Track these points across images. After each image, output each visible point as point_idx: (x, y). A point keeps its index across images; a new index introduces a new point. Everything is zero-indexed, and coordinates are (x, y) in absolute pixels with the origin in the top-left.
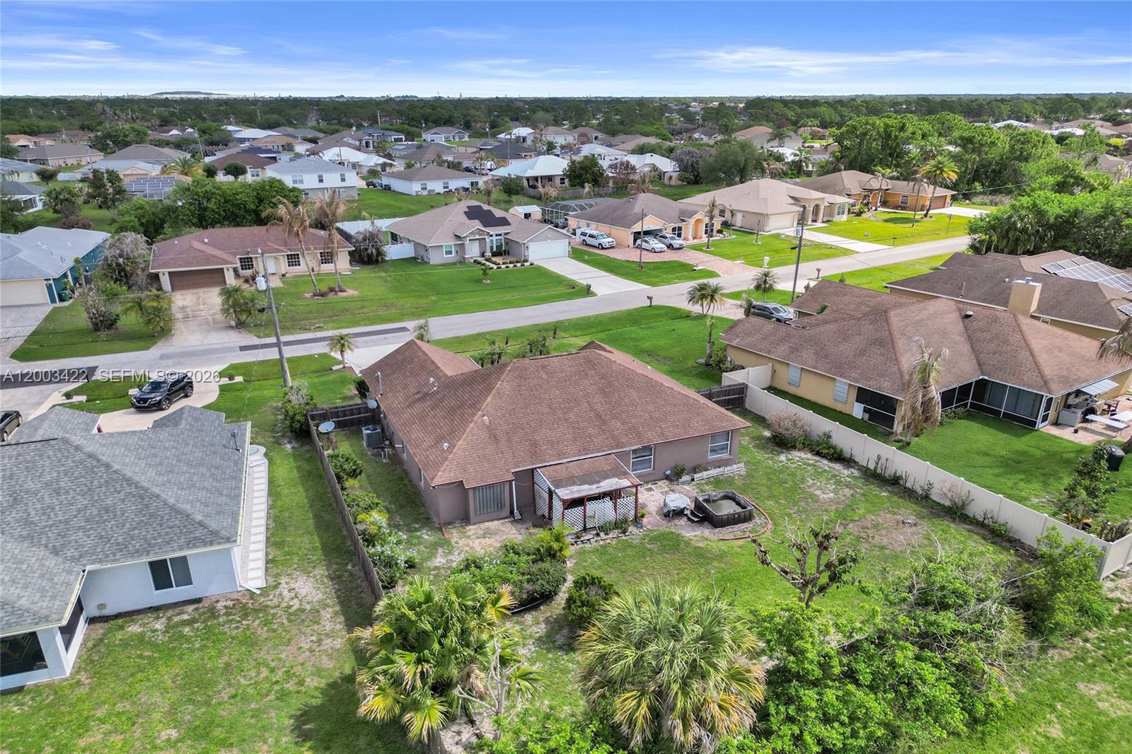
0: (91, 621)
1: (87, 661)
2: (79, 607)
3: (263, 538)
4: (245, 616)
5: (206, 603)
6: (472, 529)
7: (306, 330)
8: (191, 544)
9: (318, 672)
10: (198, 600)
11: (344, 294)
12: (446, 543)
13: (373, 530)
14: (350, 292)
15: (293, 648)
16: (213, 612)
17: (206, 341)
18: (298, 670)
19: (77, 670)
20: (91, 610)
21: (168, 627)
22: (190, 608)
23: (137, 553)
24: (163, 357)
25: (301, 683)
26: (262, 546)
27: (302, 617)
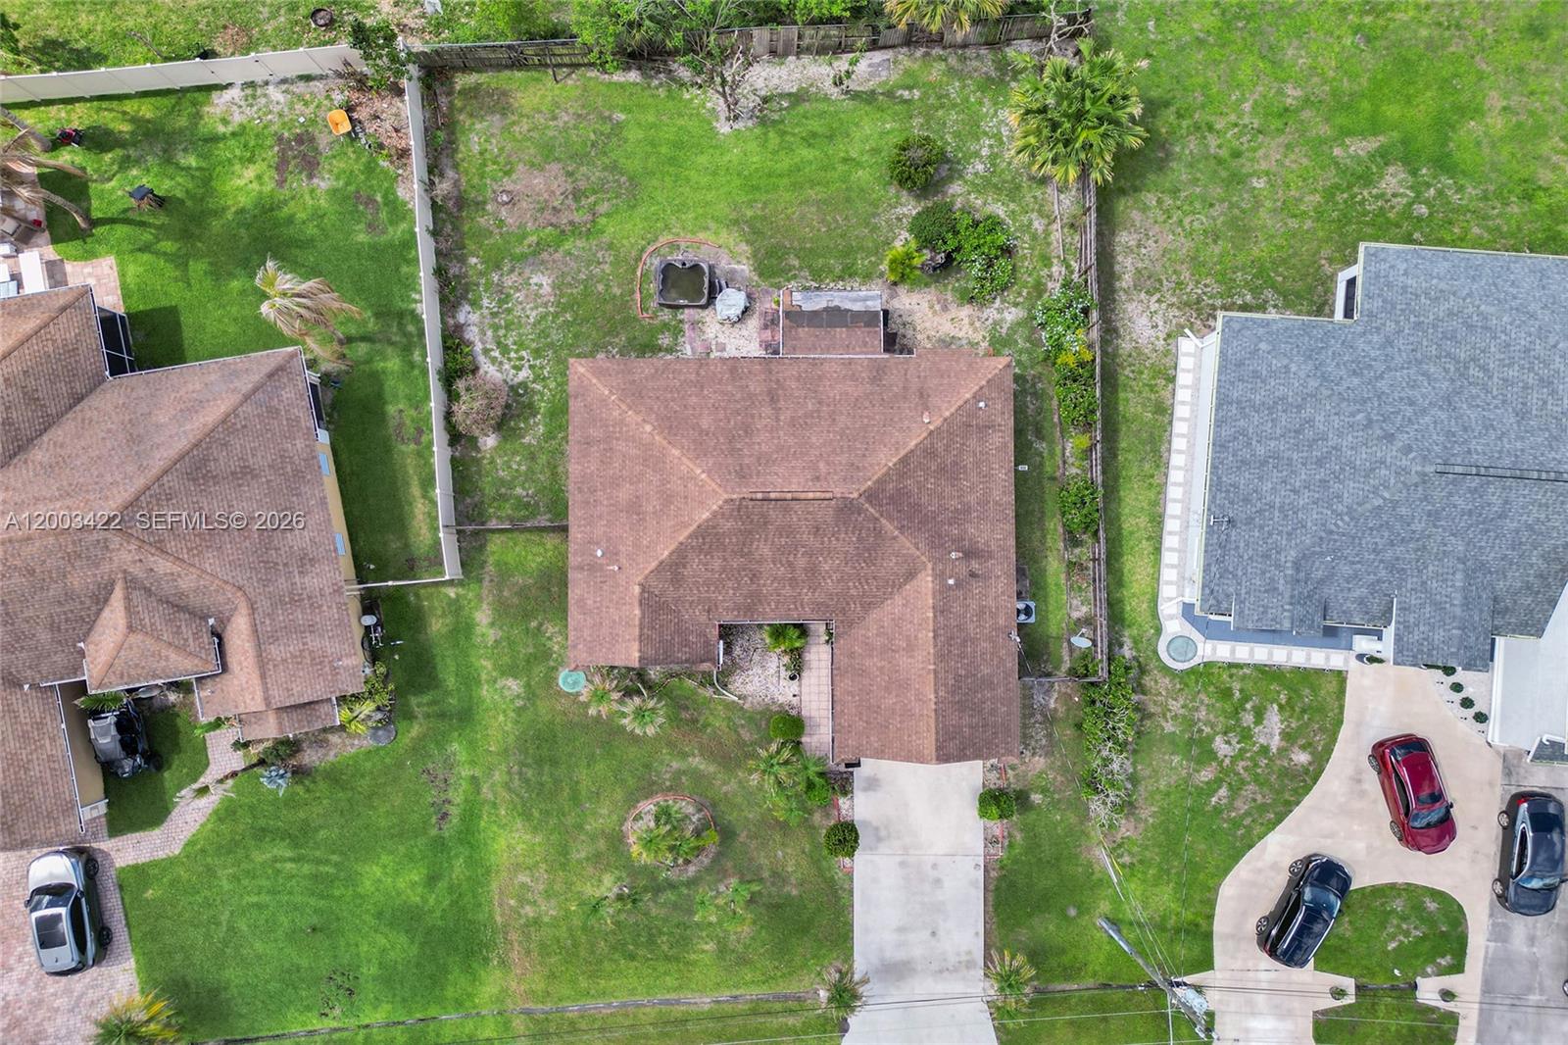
4: (1199, 301)
9: (1145, 208)
15: (1163, 244)
18: (1161, 217)
25: (1160, 201)
27: (1148, 283)
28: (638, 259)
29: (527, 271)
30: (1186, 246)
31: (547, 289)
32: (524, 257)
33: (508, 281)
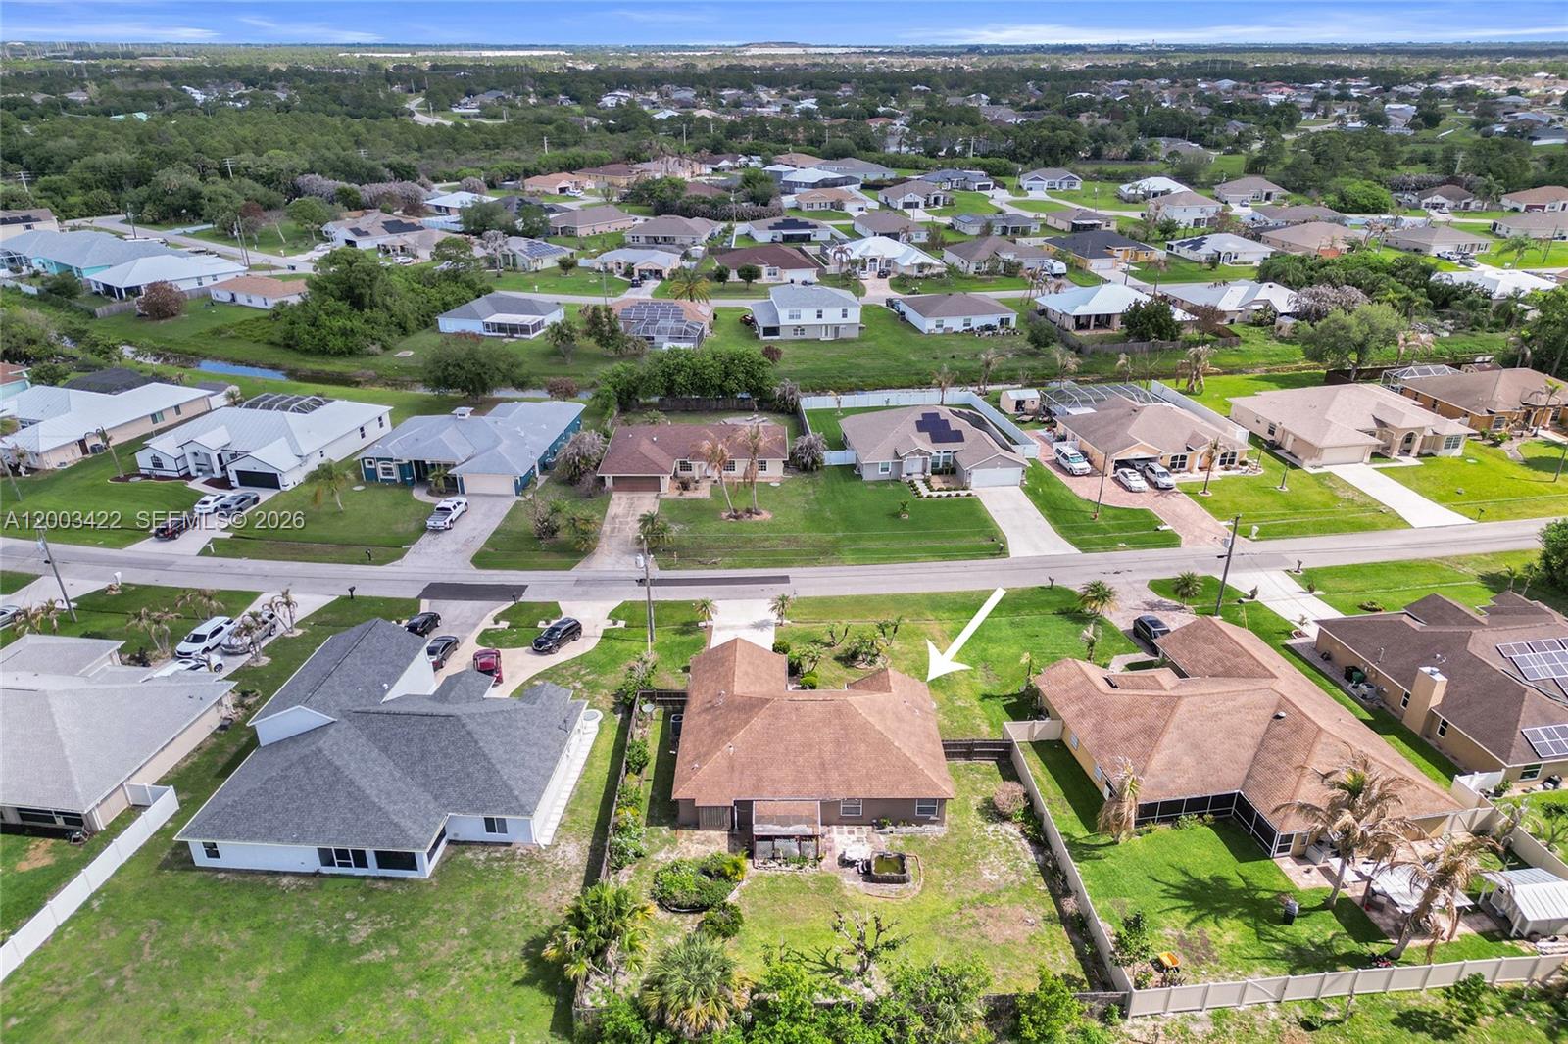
0: (450, 842)
1: (438, 872)
2: (442, 835)
3: (564, 803)
4: (529, 865)
5: (512, 848)
6: (699, 834)
7: (703, 565)
8: (507, 811)
9: (551, 918)
10: (508, 844)
11: (758, 518)
12: (672, 842)
13: (623, 823)
14: (766, 516)
15: (546, 895)
16: (514, 854)
17: (618, 567)
18: (542, 912)
19: (433, 875)
20: (449, 836)
21: (488, 859)
22: (504, 848)
23: (478, 810)
24: (579, 582)
25: (540, 921)
26: (561, 810)
27: (561, 875)
28: (924, 887)
29: (1002, 881)
30: (530, 895)
31: (986, 872)
32: (1007, 890)
33: (1013, 877)
